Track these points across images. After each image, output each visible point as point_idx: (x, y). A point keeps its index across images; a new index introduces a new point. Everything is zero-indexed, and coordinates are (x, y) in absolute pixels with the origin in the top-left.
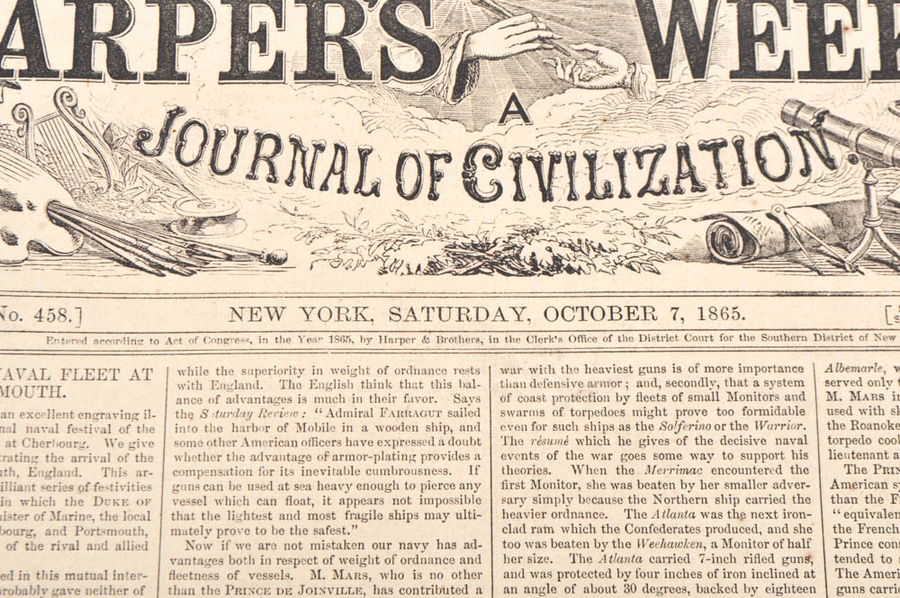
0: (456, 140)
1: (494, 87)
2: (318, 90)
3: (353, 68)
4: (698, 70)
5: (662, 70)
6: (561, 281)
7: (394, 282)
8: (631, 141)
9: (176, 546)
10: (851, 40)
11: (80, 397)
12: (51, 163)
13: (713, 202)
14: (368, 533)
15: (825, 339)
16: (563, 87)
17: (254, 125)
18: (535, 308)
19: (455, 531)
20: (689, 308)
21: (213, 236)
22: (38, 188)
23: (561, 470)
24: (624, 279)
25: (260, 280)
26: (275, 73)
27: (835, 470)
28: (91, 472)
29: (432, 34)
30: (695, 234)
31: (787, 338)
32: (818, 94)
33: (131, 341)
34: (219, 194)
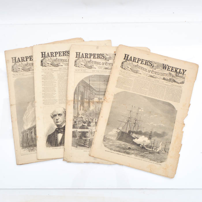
0: (152, 70)
1: (154, 68)
2: (145, 65)
3: (147, 65)
4: (165, 69)
5: (163, 69)
6: (155, 79)
7: (146, 76)
8: (160, 72)
9: (133, 87)
10: (174, 70)
11: (130, 78)
12: (131, 66)
13: (164, 76)
14: (142, 89)
15: (167, 85)
16: (158, 68)
17: (141, 66)
18: (153, 80)
19: (147, 90)
20: (161, 82)
21: (138, 72)
22: (130, 67)
23: (153, 88)
24: (158, 79)
25: (140, 75)
26: (143, 64)
27: (166, 92)
28: (129, 82)
29: (152, 64)
30: (163, 78)
31: (165, 85)
32: (171, 72)
33: (133, 76)
34: (139, 70)
